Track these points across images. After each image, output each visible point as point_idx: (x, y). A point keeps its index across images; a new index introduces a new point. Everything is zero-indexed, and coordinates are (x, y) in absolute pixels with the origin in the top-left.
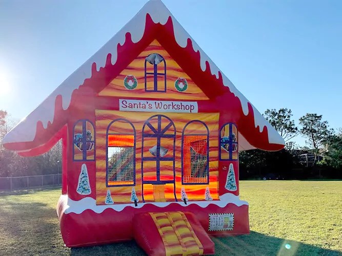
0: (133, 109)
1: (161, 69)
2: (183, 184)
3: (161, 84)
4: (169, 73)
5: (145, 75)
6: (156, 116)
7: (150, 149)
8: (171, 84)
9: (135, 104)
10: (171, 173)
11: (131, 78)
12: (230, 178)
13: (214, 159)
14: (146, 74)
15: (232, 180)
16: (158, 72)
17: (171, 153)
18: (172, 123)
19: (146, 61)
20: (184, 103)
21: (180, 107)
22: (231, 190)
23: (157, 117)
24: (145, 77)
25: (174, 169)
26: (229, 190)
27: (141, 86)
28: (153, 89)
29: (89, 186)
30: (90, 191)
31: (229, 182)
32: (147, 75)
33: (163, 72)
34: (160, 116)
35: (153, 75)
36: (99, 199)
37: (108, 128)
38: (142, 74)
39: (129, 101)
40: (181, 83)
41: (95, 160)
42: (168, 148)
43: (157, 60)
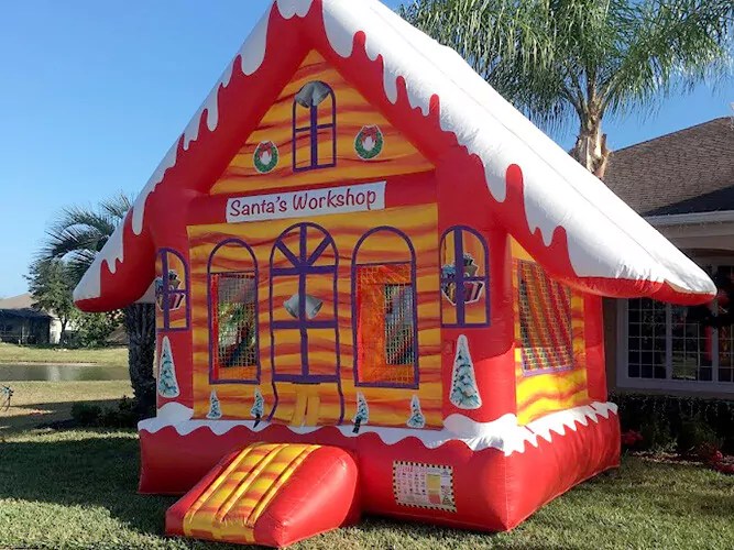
0: (252, 218)
1: (325, 114)
2: (357, 384)
3: (325, 149)
4: (341, 119)
5: (294, 135)
6: (298, 225)
7: (285, 303)
8: (347, 146)
9: (253, 206)
10: (331, 358)
11: (266, 147)
12: (460, 373)
13: (432, 323)
14: (295, 131)
15: (465, 380)
16: (320, 122)
17: (328, 310)
18: (328, 240)
19: (295, 104)
20: (355, 190)
21: (345, 200)
22: (462, 406)
23: (298, 229)
24: (294, 139)
25: (337, 349)
26: (457, 405)
27: (285, 161)
28: (309, 164)
29: (175, 381)
30: (177, 390)
31: (458, 384)
32: (297, 134)
33: (329, 120)
34: (303, 225)
35: (308, 132)
36: (198, 407)
37: (210, 261)
38: (288, 134)
39: (244, 201)
40: (369, 139)
41: (188, 329)
42: (322, 298)
43: (316, 96)
